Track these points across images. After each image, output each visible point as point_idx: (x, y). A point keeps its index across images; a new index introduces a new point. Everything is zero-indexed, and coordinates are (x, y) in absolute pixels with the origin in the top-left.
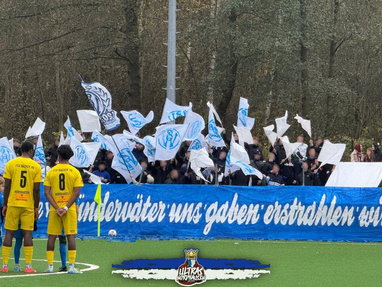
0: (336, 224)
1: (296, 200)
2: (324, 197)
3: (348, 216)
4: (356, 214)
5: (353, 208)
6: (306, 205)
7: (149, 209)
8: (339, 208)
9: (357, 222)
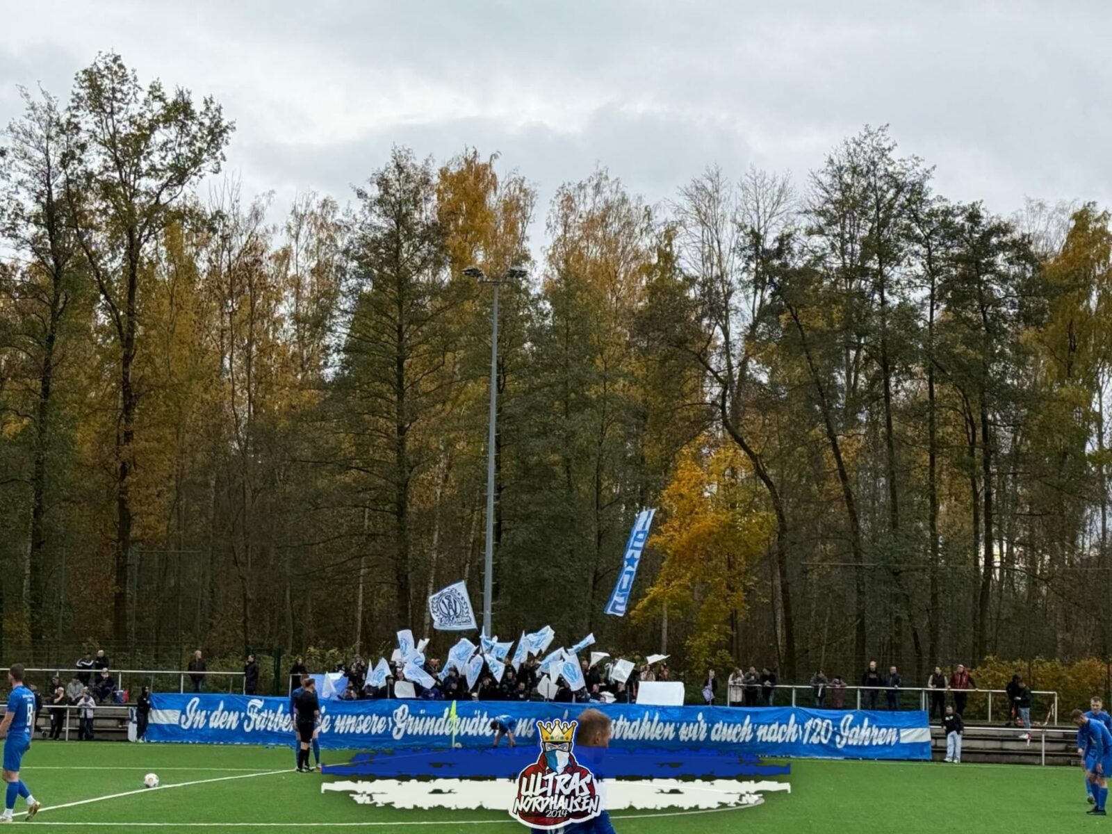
0: (659, 738)
1: (622, 717)
2: (647, 714)
3: (669, 731)
4: (677, 730)
5: (673, 725)
6: (631, 721)
7: (486, 724)
8: (662, 724)
9: (677, 736)
